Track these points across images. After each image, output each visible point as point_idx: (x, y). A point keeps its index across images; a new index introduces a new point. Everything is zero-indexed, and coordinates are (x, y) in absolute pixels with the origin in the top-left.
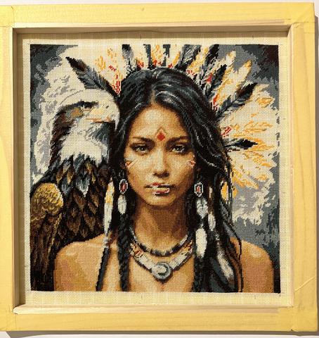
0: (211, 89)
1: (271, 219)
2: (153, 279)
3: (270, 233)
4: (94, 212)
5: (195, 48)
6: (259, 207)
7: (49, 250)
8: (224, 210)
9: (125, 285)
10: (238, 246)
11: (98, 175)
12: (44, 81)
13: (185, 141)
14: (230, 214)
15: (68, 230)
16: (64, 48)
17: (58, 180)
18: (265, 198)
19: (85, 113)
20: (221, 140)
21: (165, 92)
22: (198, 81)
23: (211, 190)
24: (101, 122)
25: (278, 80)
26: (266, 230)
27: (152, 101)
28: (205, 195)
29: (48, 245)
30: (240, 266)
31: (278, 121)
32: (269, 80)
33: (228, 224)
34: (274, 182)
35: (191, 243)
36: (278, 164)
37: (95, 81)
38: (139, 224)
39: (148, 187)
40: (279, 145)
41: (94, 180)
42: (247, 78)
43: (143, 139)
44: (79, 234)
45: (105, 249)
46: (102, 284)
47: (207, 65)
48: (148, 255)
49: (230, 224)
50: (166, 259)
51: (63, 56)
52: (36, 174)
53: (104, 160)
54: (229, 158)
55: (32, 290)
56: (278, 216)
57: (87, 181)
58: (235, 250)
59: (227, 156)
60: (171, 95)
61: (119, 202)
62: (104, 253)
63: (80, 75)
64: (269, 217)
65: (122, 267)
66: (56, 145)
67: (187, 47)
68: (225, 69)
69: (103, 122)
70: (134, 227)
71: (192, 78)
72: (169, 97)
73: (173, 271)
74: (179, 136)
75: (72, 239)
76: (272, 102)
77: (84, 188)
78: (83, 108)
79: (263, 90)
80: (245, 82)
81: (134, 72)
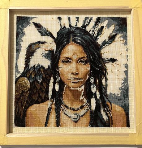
0: (97, 36)
1: (125, 93)
2: (71, 121)
3: (124, 100)
4: (44, 90)
5: (89, 19)
6: (119, 88)
7: (24, 107)
9: (58, 124)
10: (110, 106)
11: (46, 74)
12: (23, 32)
14: (106, 91)
15: (32, 99)
16: (32, 18)
17: (28, 76)
18: (122, 84)
19: (41, 46)
20: (102, 58)
22: (91, 32)
23: (97, 80)
24: (48, 50)
25: (127, 32)
26: (123, 98)
28: (95, 83)
29: (23, 105)
31: (127, 50)
32: (123, 32)
34: (126, 77)
35: (89, 105)
36: (127, 69)
37: (45, 32)
38: (65, 96)
39: (69, 79)
40: (128, 61)
41: (44, 76)
42: (113, 31)
44: (37, 100)
45: (49, 107)
47: (95, 26)
48: (69, 110)
50: (77, 112)
51: (31, 21)
52: (18, 73)
53: (49, 67)
54: (105, 66)
55: (15, 126)
57: (41, 76)
58: (109, 108)
59: (105, 65)
62: (49, 109)
63: (39, 30)
65: (57, 116)
66: (27, 60)
67: (86, 18)
68: (103, 28)
69: (49, 50)
71: (89, 31)
73: (80, 117)
75: (34, 103)
76: (124, 42)
77: (40, 79)
78: (40, 44)
79: (120, 37)
80: (112, 33)
81: (63, 28)
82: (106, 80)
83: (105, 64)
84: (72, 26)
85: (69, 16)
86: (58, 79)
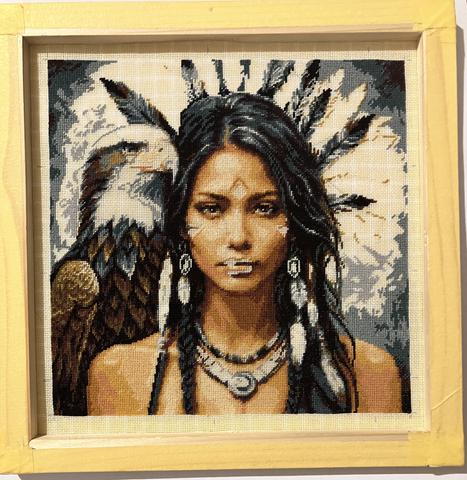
0: (309, 124)
1: (397, 308)
2: (229, 396)
3: (395, 327)
4: (145, 301)
5: (286, 65)
6: (380, 292)
7: (80, 356)
8: (331, 296)
9: (190, 406)
10: (350, 347)
11: (148, 249)
12: (69, 113)
13: (273, 198)
14: (339, 302)
15: (107, 329)
16: (97, 65)
17: (91, 256)
18: (388, 278)
19: (129, 159)
20: (325, 196)
21: (244, 128)
22: (291, 111)
23: (311, 268)
24: (151, 172)
25: (404, 110)
27: (226, 141)
28: (303, 275)
29: (78, 350)
30: (353, 376)
31: (405, 169)
32: (391, 109)
33: (336, 316)
34: (401, 255)
35: (283, 344)
36: (406, 231)
37: (142, 113)
38: (209, 318)
39: (221, 264)
40: (406, 203)
41: (143, 256)
42: (361, 107)
43: (212, 196)
44: (122, 332)
45: (160, 354)
46: (157, 405)
47: (304, 89)
48: (222, 362)
49: (339, 317)
50: (248, 367)
51: (96, 76)
52: (60, 247)
53: (156, 226)
54: (336, 222)
55: (55, 414)
56: (408, 304)
57: (133, 257)
58: (346, 353)
59: (333, 219)
60: (253, 131)
61: (180, 287)
62: (159, 359)
63: (122, 104)
64: (394, 305)
65: (185, 380)
66: (88, 204)
67: (274, 64)
68: (330, 95)
69: (155, 172)
70: (202, 322)
71: (283, 107)
72: (250, 135)
73: (258, 384)
74: (264, 191)
75: (112, 341)
76: (397, 142)
77: (129, 267)
78: (125, 151)
79: (383, 125)
80: (357, 113)
81: (199, 99)
82: (337, 265)
83: (336, 216)
84: (227, 92)
85: (218, 56)
86: (186, 266)
